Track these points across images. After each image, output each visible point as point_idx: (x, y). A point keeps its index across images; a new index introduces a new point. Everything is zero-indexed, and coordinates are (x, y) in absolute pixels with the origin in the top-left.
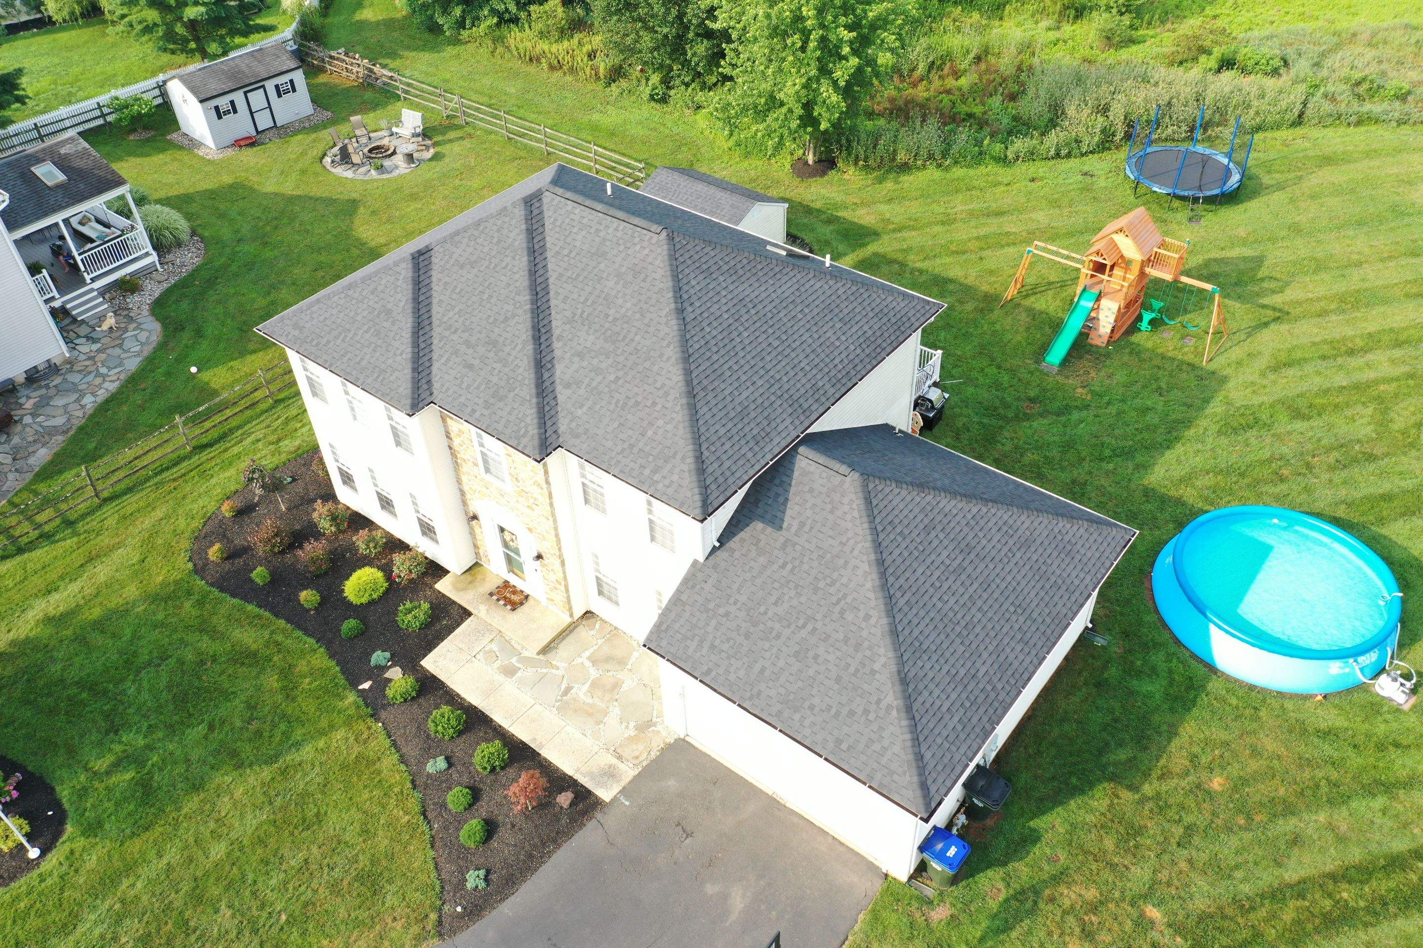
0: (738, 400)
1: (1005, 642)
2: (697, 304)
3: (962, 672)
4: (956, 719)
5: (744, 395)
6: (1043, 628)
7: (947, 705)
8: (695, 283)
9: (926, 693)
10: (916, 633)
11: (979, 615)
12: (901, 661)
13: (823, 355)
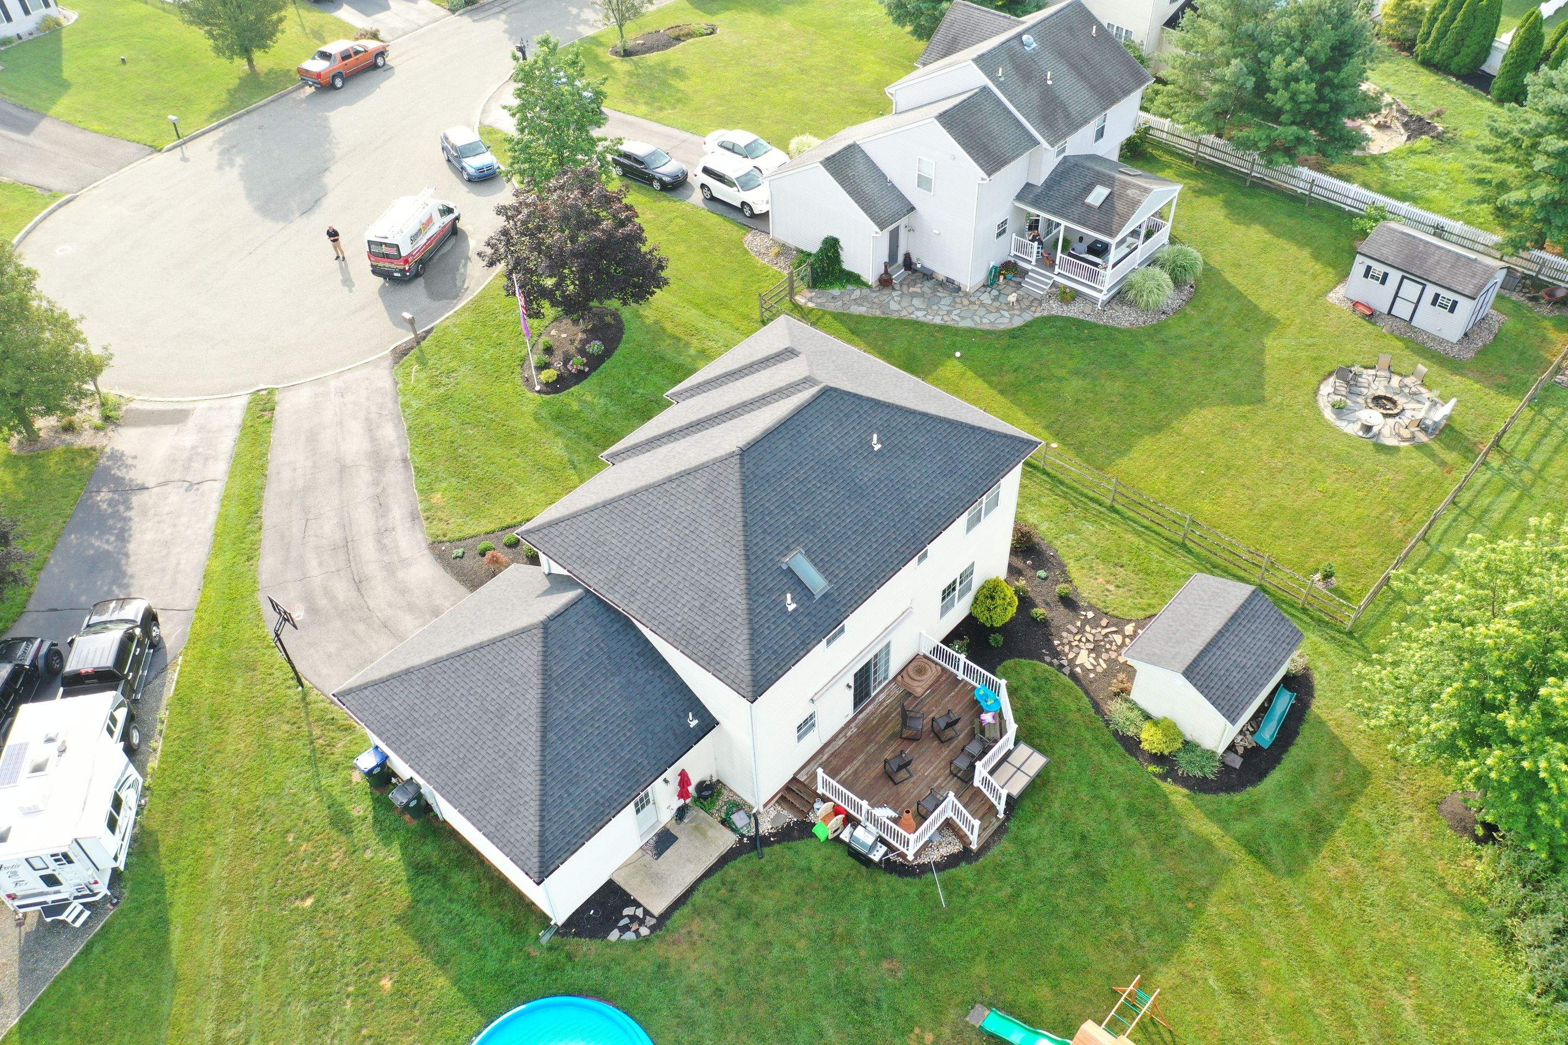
0: (609, 537)
1: (439, 751)
2: (680, 490)
3: (416, 715)
4: (388, 712)
5: (614, 541)
6: (450, 783)
7: (396, 704)
8: (699, 484)
9: (402, 688)
10: (439, 678)
11: (454, 727)
12: (420, 668)
13: (664, 595)
